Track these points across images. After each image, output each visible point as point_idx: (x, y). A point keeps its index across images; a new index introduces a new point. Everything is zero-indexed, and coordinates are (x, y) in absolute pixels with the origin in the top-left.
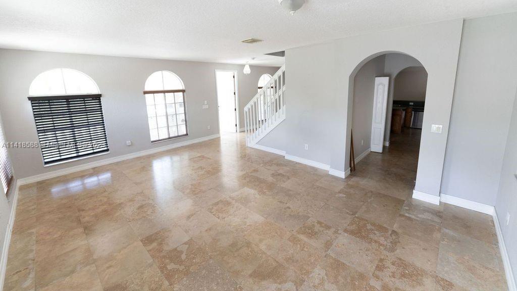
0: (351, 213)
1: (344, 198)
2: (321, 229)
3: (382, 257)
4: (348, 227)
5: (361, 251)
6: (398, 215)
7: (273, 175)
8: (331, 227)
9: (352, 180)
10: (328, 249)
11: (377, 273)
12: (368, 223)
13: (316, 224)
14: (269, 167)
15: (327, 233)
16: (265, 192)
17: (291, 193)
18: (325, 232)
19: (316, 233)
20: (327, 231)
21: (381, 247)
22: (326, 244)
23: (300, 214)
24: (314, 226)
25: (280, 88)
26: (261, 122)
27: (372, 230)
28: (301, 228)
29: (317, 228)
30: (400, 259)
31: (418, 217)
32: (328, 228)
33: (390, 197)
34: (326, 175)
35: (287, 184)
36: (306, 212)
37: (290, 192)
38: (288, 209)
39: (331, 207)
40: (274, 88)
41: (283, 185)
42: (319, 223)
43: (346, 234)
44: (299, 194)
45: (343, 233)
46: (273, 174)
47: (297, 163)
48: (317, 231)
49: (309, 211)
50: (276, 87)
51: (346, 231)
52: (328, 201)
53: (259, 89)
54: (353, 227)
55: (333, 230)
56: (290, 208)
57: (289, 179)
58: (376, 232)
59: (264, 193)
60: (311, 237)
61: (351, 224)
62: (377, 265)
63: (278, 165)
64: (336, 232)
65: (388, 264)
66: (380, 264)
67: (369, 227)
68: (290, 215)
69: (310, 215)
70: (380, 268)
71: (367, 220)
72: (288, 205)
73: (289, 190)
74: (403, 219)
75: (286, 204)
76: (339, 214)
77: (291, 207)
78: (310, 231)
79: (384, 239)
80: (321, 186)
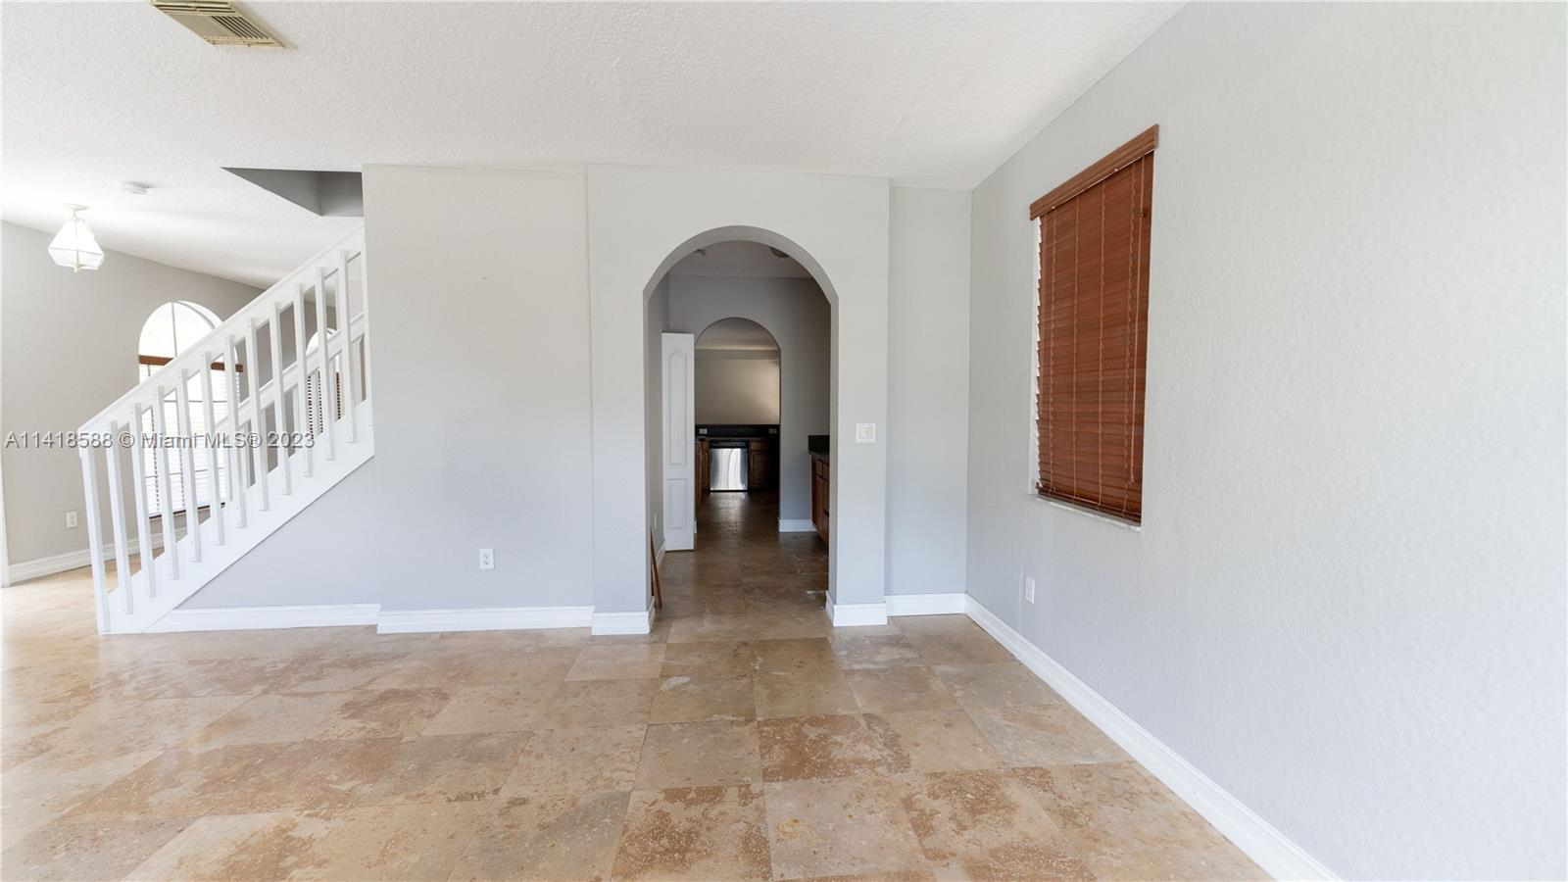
0: (742, 719)
1: (692, 686)
2: (695, 812)
3: (903, 794)
4: (766, 763)
5: (849, 811)
6: (842, 675)
7: (352, 709)
8: (720, 789)
9: (672, 630)
10: (767, 862)
11: (929, 843)
12: (803, 725)
13: (667, 807)
14: (309, 687)
15: (723, 813)
16: (349, 793)
17: (493, 742)
18: (713, 813)
19: (690, 836)
20: (720, 808)
21: (879, 770)
22: (747, 850)
23: (582, 802)
24: (663, 816)
25: (265, 375)
26: (167, 522)
27: (825, 736)
28: (622, 850)
29: (680, 816)
30: (935, 775)
31: (878, 663)
32: (713, 795)
33: (792, 640)
34: (588, 643)
35: (454, 719)
36: (600, 782)
37: (485, 742)
38: (515, 811)
39: (675, 729)
40: (229, 367)
41: (431, 730)
42: (673, 795)
43: (778, 786)
44: (530, 734)
45: (766, 786)
46: (348, 706)
47: (443, 636)
48: (688, 825)
49: (607, 774)
50: (240, 368)
51: (768, 775)
52: (648, 713)
53: (143, 368)
54: (778, 755)
55: (732, 794)
56: (524, 801)
57: (445, 697)
58: (839, 738)
59: (348, 800)
60: (682, 860)
61: (766, 749)
62: (912, 820)
63: (354, 665)
64: (746, 796)
65: (925, 802)
66: (914, 814)
67: (812, 733)
68: (542, 827)
69: (624, 787)
70: (923, 826)
71: (795, 720)
72: (506, 794)
73: (475, 738)
74: (858, 678)
75: (496, 791)
76: (711, 736)
77: (525, 792)
78: (665, 841)
79: (868, 748)
80: (592, 678)
